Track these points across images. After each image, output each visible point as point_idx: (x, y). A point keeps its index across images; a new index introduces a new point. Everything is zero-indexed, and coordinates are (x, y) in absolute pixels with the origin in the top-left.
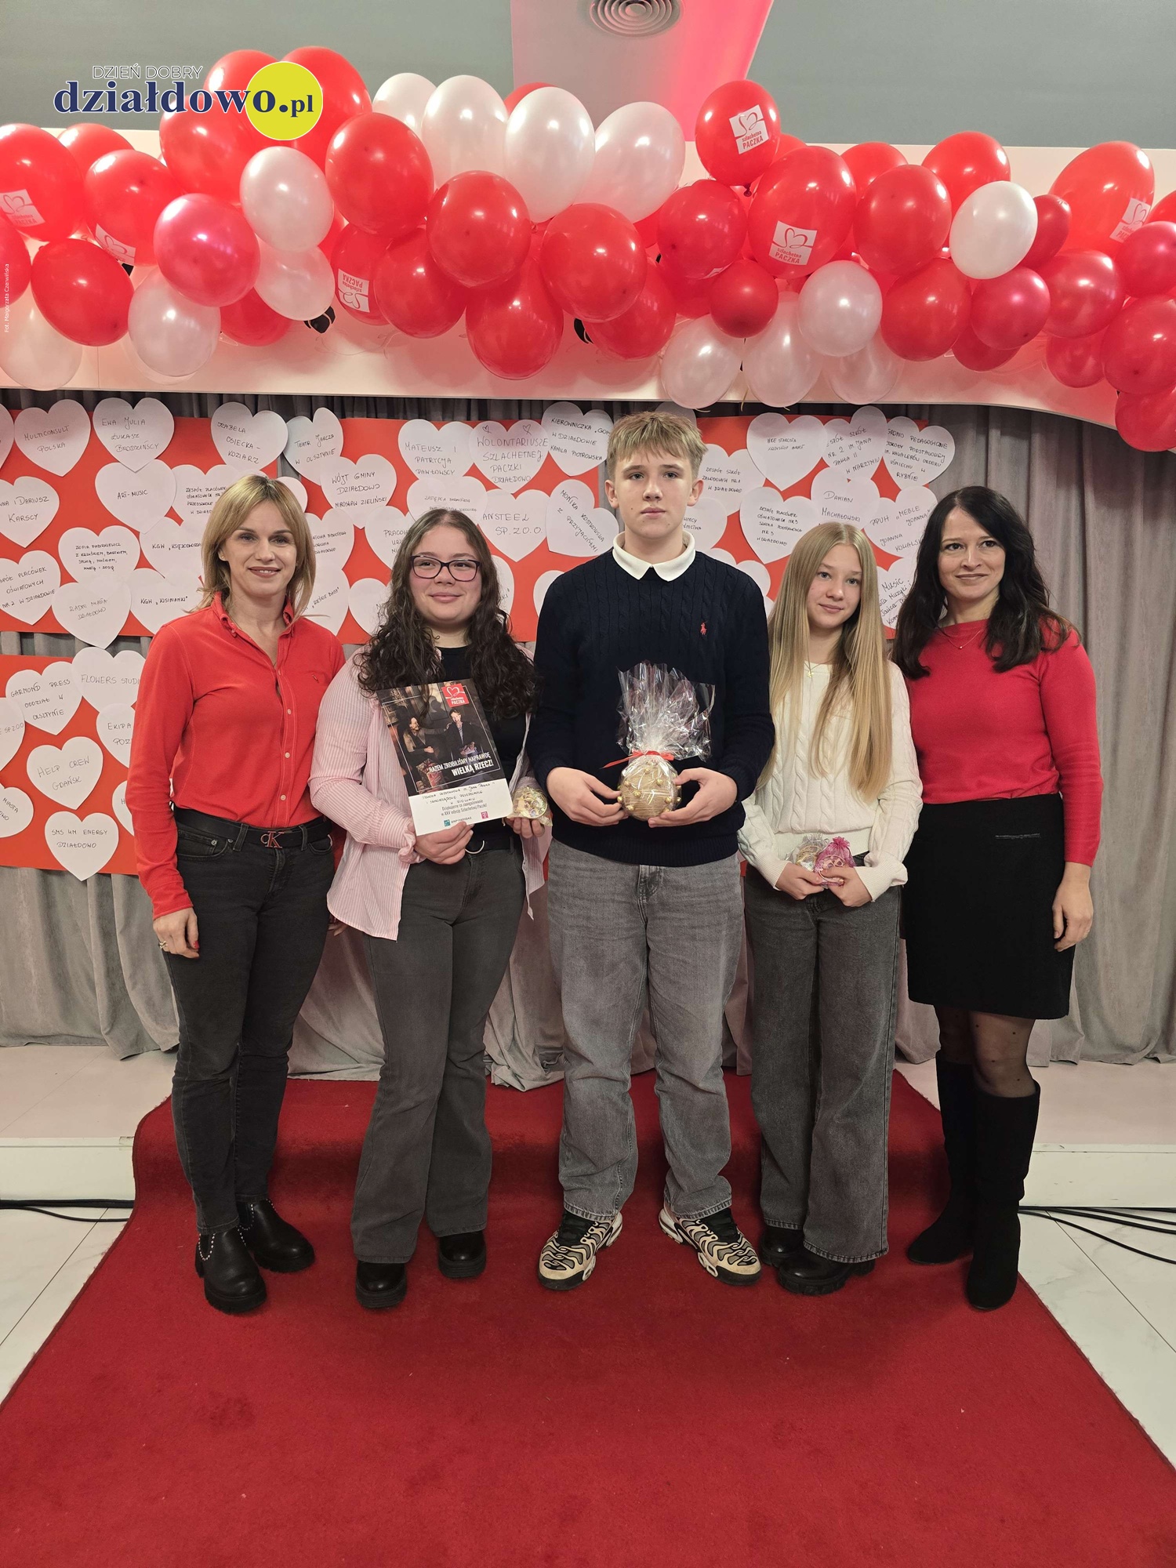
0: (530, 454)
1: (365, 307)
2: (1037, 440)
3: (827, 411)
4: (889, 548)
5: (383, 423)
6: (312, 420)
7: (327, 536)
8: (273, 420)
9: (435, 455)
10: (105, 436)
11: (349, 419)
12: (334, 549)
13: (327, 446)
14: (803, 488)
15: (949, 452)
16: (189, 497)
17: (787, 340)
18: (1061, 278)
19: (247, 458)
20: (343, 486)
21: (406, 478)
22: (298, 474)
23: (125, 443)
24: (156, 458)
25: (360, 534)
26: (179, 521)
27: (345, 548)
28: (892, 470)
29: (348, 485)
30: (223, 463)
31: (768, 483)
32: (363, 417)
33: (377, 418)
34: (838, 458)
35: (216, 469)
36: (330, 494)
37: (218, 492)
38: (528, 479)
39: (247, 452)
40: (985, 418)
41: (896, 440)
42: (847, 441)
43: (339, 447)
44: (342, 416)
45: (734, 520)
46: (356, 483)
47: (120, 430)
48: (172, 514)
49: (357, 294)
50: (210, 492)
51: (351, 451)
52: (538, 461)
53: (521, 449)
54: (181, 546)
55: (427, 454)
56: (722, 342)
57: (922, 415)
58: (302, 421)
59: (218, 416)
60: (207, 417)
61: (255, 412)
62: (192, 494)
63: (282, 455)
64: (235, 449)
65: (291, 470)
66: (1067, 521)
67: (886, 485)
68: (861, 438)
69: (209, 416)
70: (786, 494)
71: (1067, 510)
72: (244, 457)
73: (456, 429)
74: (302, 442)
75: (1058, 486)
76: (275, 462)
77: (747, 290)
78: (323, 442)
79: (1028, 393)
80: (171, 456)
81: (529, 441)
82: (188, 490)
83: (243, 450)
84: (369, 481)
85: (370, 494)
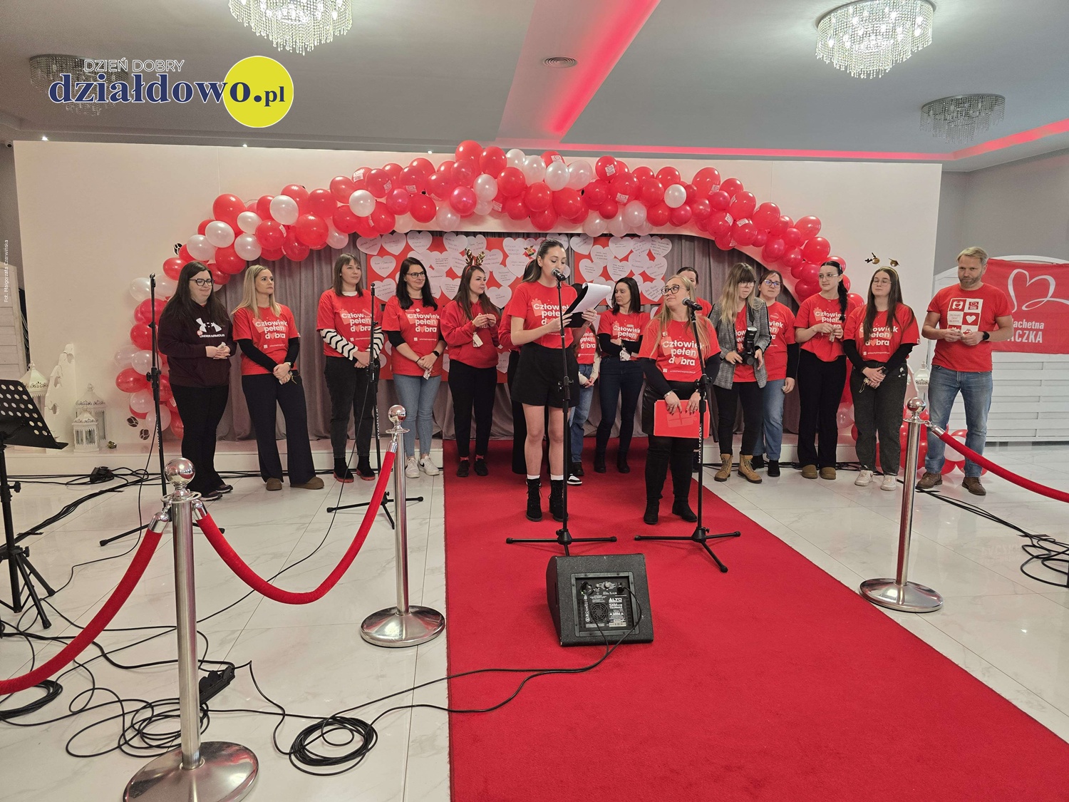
1: (500, 210)
2: (696, 242)
3: (633, 236)
4: (652, 276)
5: (497, 238)
8: (463, 237)
9: (514, 249)
10: (411, 243)
13: (480, 246)
14: (626, 259)
15: (670, 246)
17: (621, 218)
18: (695, 206)
21: (506, 256)
23: (418, 244)
24: (427, 250)
28: (653, 252)
30: (447, 251)
31: (615, 257)
32: (492, 237)
34: (637, 249)
35: (444, 253)
39: (455, 247)
40: (680, 237)
41: (654, 243)
42: (639, 244)
43: (485, 246)
45: (605, 268)
46: (490, 258)
47: (415, 241)
49: (499, 207)
51: (489, 248)
55: (511, 249)
56: (601, 219)
57: (662, 236)
58: (471, 238)
59: (446, 237)
60: (442, 237)
61: (457, 235)
62: (437, 260)
64: (450, 246)
66: (706, 267)
67: (651, 257)
68: (643, 243)
70: (621, 261)
71: (706, 264)
72: (454, 249)
73: (520, 240)
74: (472, 244)
75: (703, 256)
77: (609, 208)
78: (479, 244)
79: (692, 231)
80: (432, 248)
83: (453, 247)
84: (494, 257)
85: (495, 261)
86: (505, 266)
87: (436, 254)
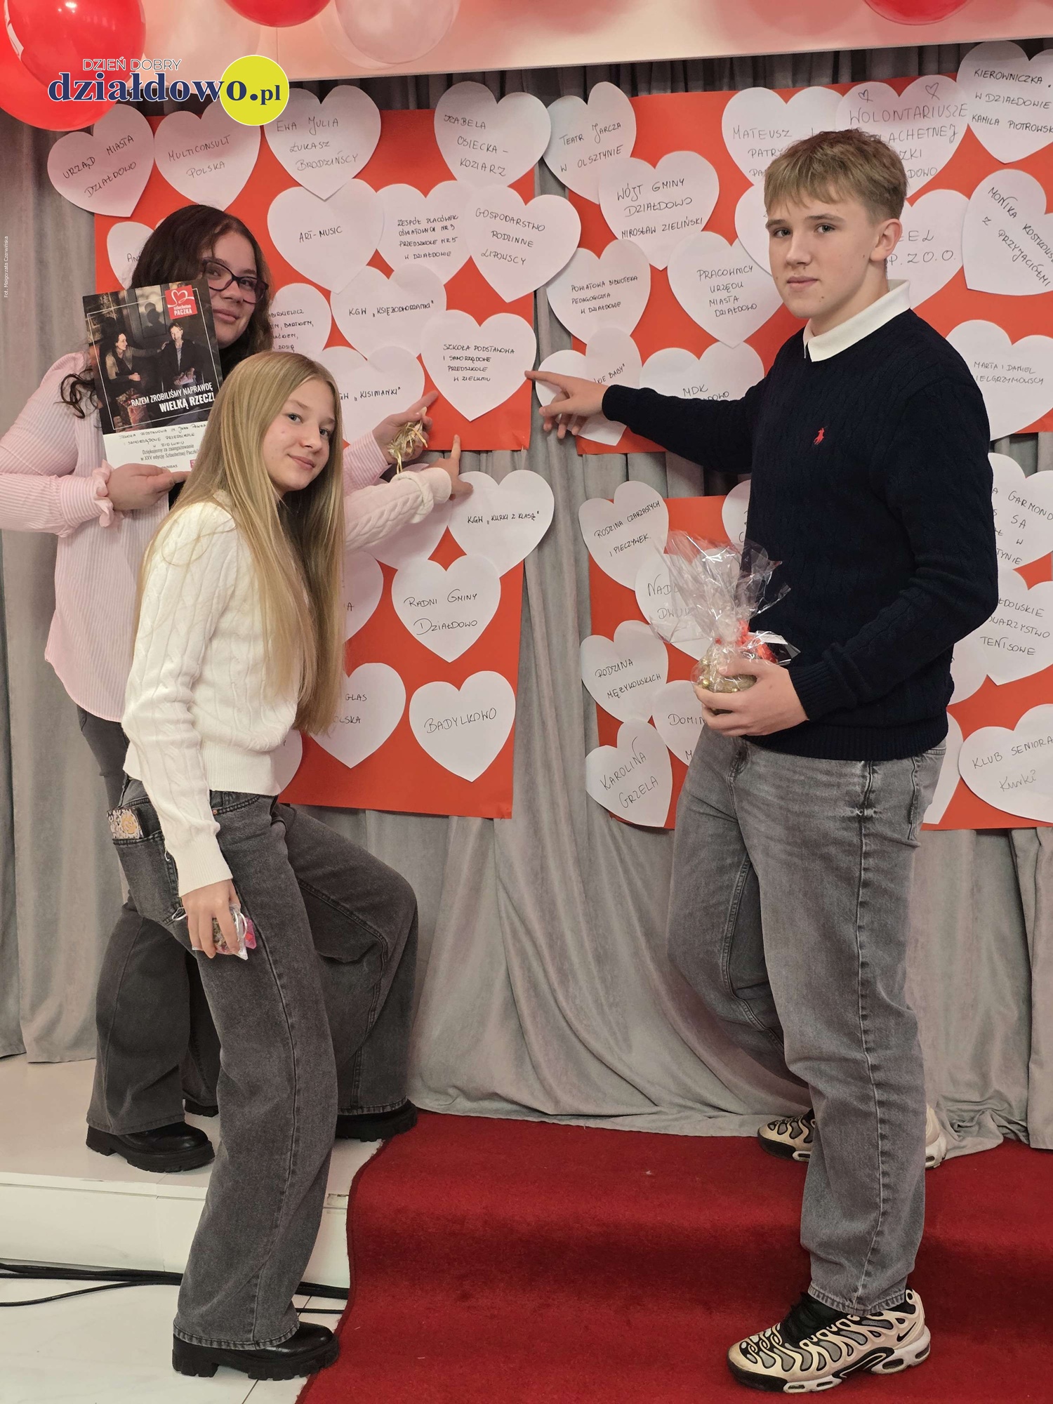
0: (938, 132)
5: (696, 98)
6: (586, 100)
7: (607, 283)
8: (530, 104)
10: (281, 146)
11: (643, 95)
12: (619, 304)
13: (610, 141)
16: (403, 233)
19: (488, 169)
20: (635, 204)
21: (733, 184)
22: (563, 187)
23: (308, 155)
24: (355, 177)
25: (659, 278)
26: (387, 271)
27: (635, 302)
29: (642, 201)
30: (452, 178)
32: (665, 90)
33: (687, 91)
35: (441, 189)
36: (615, 218)
37: (445, 223)
38: (934, 173)
39: (489, 158)
43: (630, 143)
44: (633, 92)
46: (655, 198)
47: (301, 137)
48: (377, 262)
50: (433, 225)
51: (650, 147)
52: (951, 142)
53: (924, 123)
54: (391, 310)
55: (767, 144)
58: (570, 105)
59: (445, 105)
60: (428, 107)
61: (501, 95)
62: (406, 228)
63: (542, 162)
64: (469, 155)
65: (552, 180)
69: (431, 104)
72: (484, 167)
74: (570, 136)
76: (530, 174)
78: (603, 135)
81: (936, 110)
82: (401, 223)
83: (482, 157)
84: (675, 193)
85: (677, 215)
86: (731, 236)
87: (401, 195)
